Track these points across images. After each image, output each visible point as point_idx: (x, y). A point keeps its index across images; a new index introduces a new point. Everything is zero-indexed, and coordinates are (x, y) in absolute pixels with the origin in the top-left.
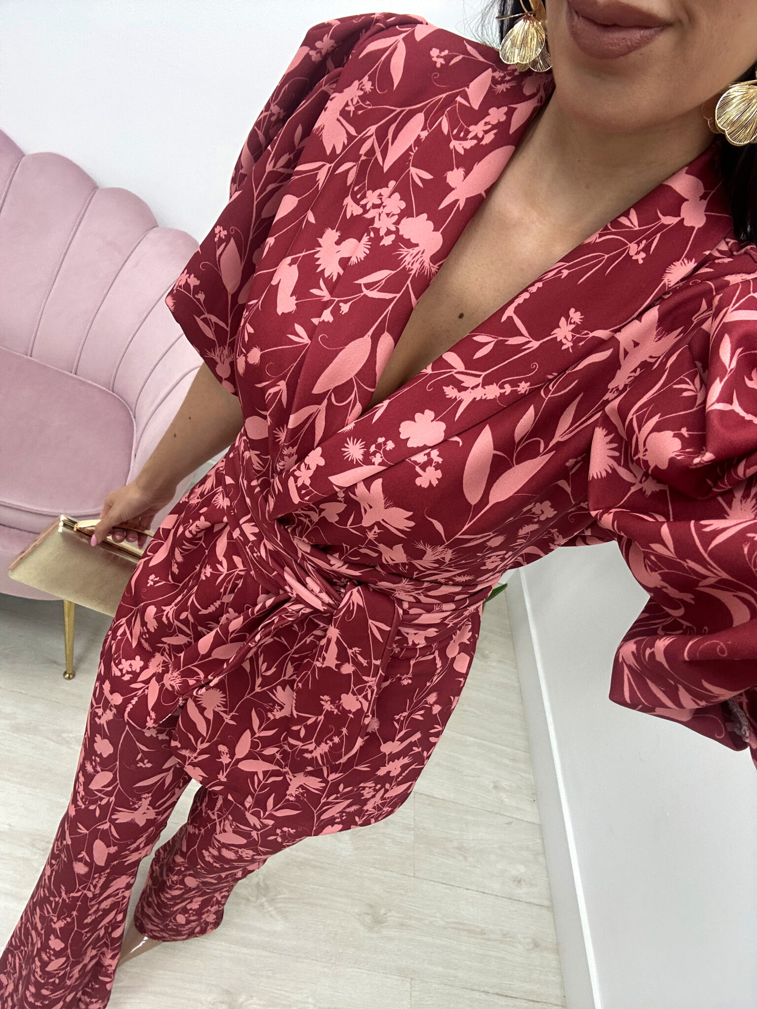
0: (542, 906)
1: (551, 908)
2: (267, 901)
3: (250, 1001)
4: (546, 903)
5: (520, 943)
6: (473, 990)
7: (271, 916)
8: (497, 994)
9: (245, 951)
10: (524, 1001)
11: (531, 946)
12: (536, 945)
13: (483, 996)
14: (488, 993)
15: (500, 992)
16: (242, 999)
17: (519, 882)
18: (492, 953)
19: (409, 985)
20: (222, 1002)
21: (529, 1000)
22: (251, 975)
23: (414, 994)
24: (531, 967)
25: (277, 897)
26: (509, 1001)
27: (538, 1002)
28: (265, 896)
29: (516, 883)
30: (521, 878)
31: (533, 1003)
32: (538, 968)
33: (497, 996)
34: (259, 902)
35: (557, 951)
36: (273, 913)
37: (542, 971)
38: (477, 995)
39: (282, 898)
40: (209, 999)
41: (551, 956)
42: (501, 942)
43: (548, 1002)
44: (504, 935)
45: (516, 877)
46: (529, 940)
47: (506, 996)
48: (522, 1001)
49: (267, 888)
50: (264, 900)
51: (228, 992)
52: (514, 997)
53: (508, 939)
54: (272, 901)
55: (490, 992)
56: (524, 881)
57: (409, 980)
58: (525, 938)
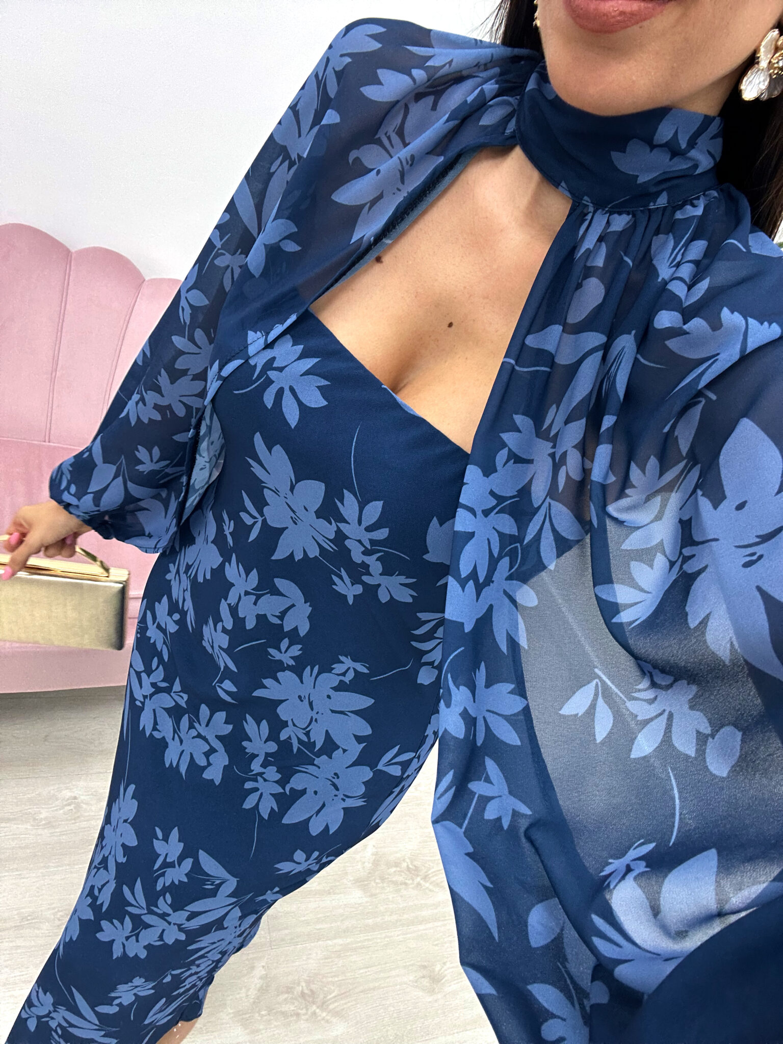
2: (421, 879)
3: (445, 967)
7: (430, 890)
9: (421, 927)
16: (438, 968)
20: (424, 977)
22: (436, 945)
25: (430, 872)
28: (418, 876)
34: (415, 882)
36: (431, 887)
39: (432, 873)
40: (411, 978)
49: (417, 869)
50: (419, 879)
51: (425, 967)
54: (425, 878)
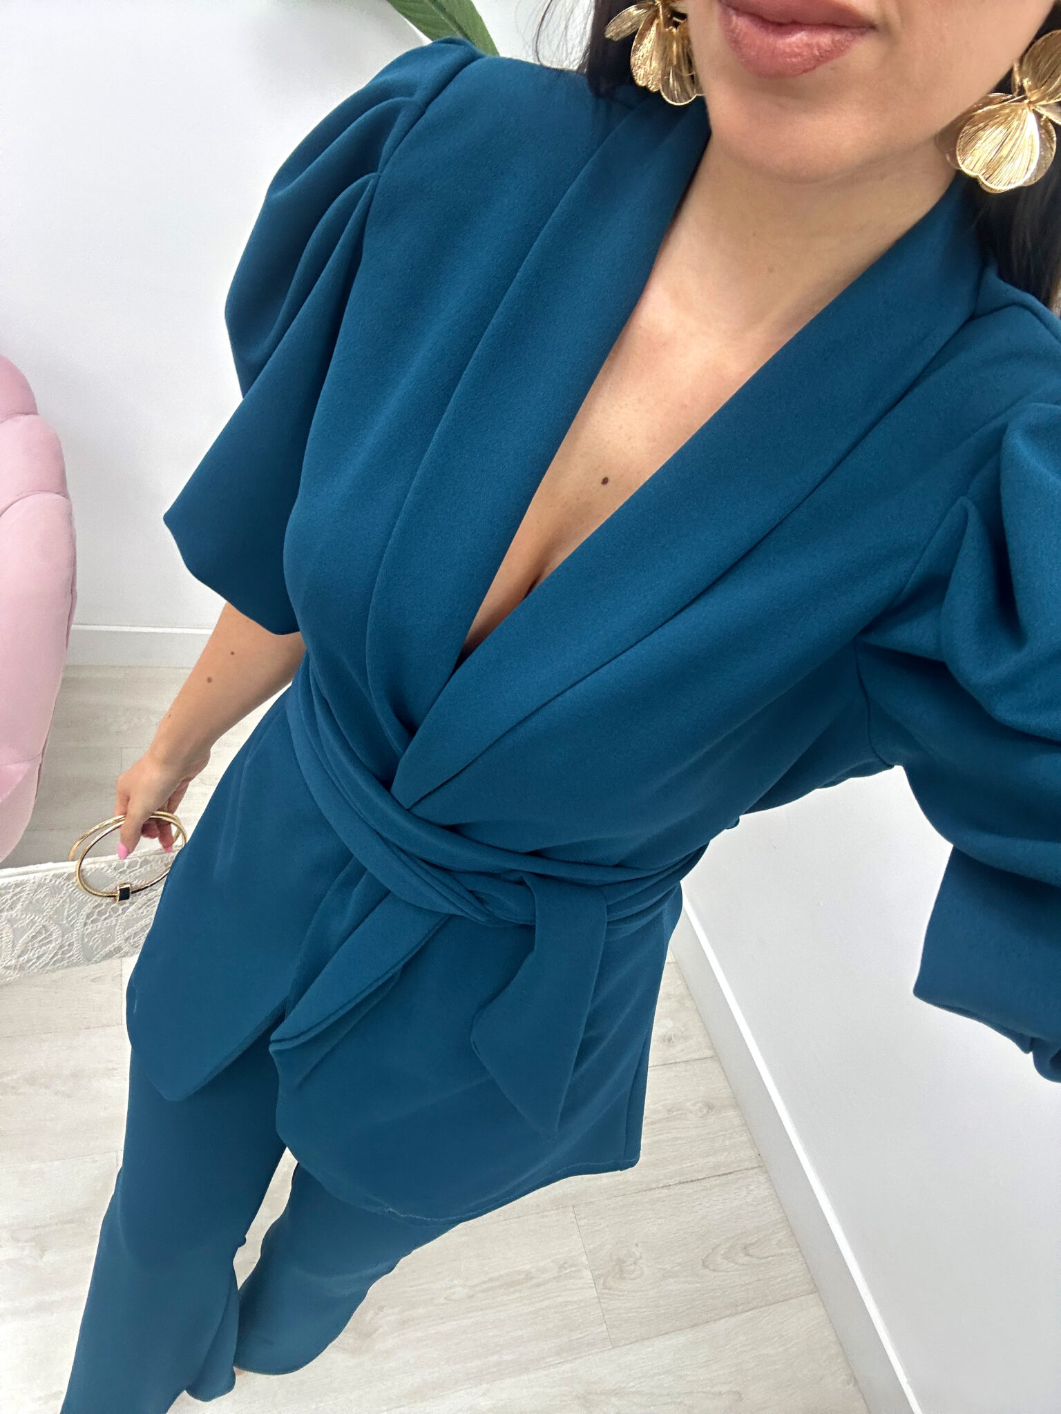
0: (705, 1058)
1: (716, 1057)
4: (708, 1053)
5: (691, 1112)
6: (650, 1190)
8: (680, 1183)
10: (715, 1178)
11: (705, 1111)
12: (710, 1107)
13: (665, 1191)
14: (670, 1185)
15: (683, 1179)
17: (670, 1040)
19: (573, 1215)
21: (719, 1175)
23: (582, 1222)
24: (711, 1136)
26: (696, 1186)
27: (730, 1173)
29: (667, 1042)
30: (670, 1036)
31: (725, 1176)
32: (721, 1133)
33: (680, 1186)
35: (737, 1105)
37: (724, 1135)
38: (657, 1193)
41: (731, 1113)
43: (742, 1168)
44: (669, 1110)
45: (665, 1036)
46: (700, 1105)
47: (692, 1181)
48: (711, 1179)
52: (701, 1179)
53: (675, 1114)
55: (671, 1184)
56: (675, 1036)
57: (571, 1209)
58: (694, 1105)
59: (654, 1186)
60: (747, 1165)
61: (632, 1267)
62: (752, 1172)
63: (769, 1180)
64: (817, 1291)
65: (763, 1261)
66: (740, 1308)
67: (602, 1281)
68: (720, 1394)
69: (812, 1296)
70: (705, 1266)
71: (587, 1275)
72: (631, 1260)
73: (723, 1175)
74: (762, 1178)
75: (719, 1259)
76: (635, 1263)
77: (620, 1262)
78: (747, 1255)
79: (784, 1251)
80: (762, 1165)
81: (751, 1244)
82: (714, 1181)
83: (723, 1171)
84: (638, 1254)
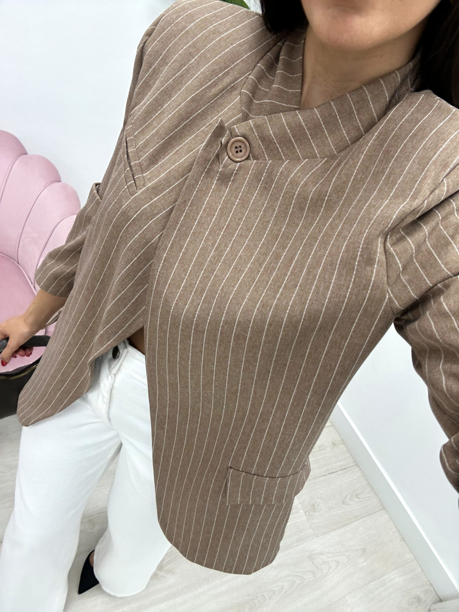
1: (333, 425)
8: (329, 474)
12: (334, 444)
13: (324, 478)
15: (329, 472)
18: (318, 457)
21: (342, 470)
24: (337, 455)
26: (335, 474)
27: (346, 468)
35: (344, 443)
37: (341, 454)
38: (321, 479)
41: (342, 446)
42: (320, 450)
43: (350, 466)
44: (320, 447)
46: (330, 444)
47: (333, 473)
48: (339, 471)
52: (336, 472)
53: (322, 448)
55: (326, 474)
58: (328, 444)
59: (319, 476)
60: (352, 465)
61: (317, 507)
62: (354, 467)
63: (360, 469)
64: (385, 509)
65: (363, 500)
66: (359, 518)
67: (307, 513)
68: (358, 550)
69: (384, 510)
70: (343, 504)
71: (302, 511)
72: (316, 505)
73: (344, 469)
74: (358, 469)
75: (348, 500)
76: (318, 505)
77: (313, 506)
78: (358, 498)
79: (370, 495)
80: (357, 465)
81: (358, 494)
82: (341, 472)
83: (343, 467)
84: (318, 502)
